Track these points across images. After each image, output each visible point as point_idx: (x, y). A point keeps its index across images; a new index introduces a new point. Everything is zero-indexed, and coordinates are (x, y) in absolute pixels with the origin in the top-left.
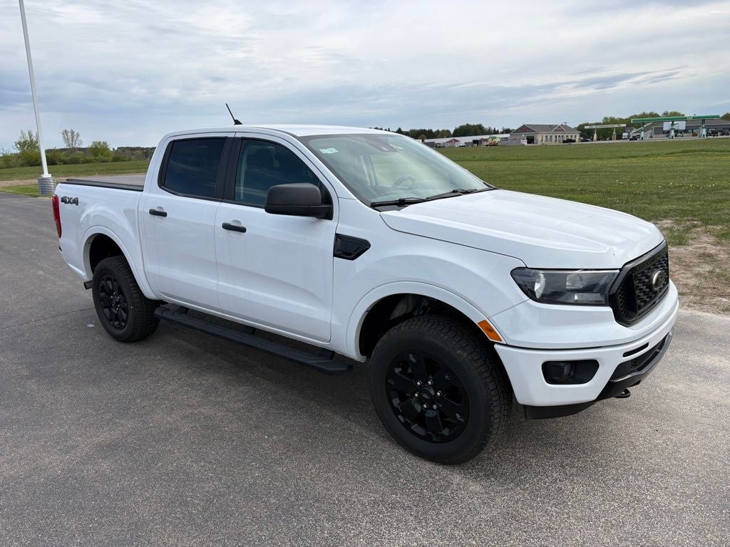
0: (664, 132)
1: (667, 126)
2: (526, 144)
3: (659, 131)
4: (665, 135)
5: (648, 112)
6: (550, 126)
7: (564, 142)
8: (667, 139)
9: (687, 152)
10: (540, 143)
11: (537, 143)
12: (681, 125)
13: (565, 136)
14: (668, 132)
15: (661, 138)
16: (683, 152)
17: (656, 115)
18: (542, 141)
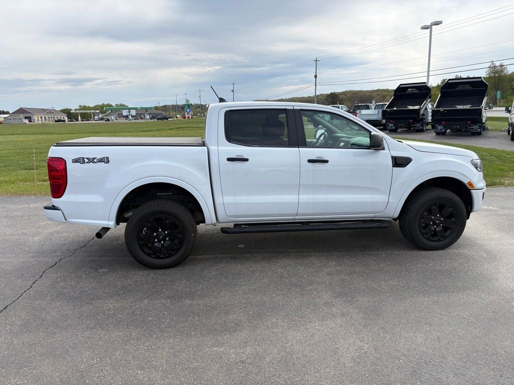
0: (124, 117)
1: (125, 113)
2: (28, 122)
3: (121, 116)
4: (125, 118)
5: (106, 103)
6: (43, 109)
7: (56, 121)
8: (127, 121)
9: (180, 128)
10: (36, 122)
11: (34, 122)
12: (133, 113)
13: (55, 117)
14: (127, 117)
15: (123, 121)
16: (177, 128)
17: (111, 106)
18: (38, 120)
